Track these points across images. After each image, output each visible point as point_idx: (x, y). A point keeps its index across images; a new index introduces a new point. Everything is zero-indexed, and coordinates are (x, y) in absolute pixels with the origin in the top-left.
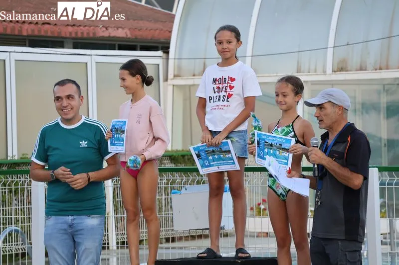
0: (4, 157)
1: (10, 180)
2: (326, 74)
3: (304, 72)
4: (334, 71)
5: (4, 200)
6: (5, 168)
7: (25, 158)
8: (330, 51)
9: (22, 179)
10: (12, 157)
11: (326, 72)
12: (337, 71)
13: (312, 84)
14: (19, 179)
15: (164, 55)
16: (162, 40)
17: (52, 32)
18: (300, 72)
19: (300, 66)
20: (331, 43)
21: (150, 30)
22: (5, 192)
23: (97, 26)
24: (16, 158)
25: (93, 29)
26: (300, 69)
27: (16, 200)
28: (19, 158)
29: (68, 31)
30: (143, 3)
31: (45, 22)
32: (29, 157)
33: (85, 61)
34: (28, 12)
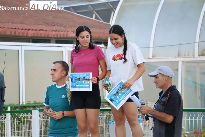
0: (18, 103)
1: (21, 116)
2: (194, 57)
3: (182, 56)
4: (199, 56)
5: (18, 127)
6: (18, 109)
7: (29, 104)
8: (197, 45)
9: (27, 115)
10: (22, 103)
11: (194, 56)
12: (201, 56)
13: (187, 63)
14: (26, 116)
15: (105, 47)
16: (104, 39)
17: (44, 35)
18: (180, 56)
19: (180, 53)
20: (197, 40)
21: (97, 33)
22: (18, 123)
23: (69, 31)
24: (24, 104)
25: (66, 33)
26: (180, 54)
27: (24, 127)
28: (26, 104)
29: (53, 34)
30: (93, 18)
31: (41, 29)
32: (31, 103)
33: (62, 50)
34: (31, 24)
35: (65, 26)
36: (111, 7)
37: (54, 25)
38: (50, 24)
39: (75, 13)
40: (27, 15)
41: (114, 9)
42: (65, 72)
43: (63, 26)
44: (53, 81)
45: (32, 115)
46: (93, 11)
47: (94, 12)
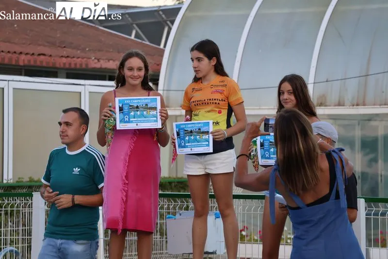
7: (21, 182)
10: (8, 180)
17: (47, 63)
23: (90, 58)
24: (11, 181)
25: (86, 61)
28: (15, 182)
29: (62, 62)
30: (133, 37)
31: (40, 53)
32: (24, 180)
33: (79, 91)
34: (24, 44)
35: (83, 50)
36: (163, 18)
37: (63, 46)
38: (58, 45)
39: (101, 26)
40: (16, 28)
41: (168, 22)
42: (84, 128)
43: (80, 48)
44: (63, 143)
45: (32, 200)
46: (132, 24)
47: (135, 26)
